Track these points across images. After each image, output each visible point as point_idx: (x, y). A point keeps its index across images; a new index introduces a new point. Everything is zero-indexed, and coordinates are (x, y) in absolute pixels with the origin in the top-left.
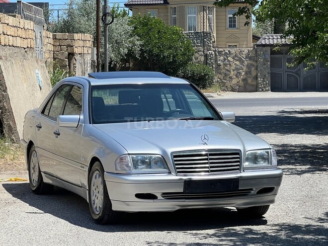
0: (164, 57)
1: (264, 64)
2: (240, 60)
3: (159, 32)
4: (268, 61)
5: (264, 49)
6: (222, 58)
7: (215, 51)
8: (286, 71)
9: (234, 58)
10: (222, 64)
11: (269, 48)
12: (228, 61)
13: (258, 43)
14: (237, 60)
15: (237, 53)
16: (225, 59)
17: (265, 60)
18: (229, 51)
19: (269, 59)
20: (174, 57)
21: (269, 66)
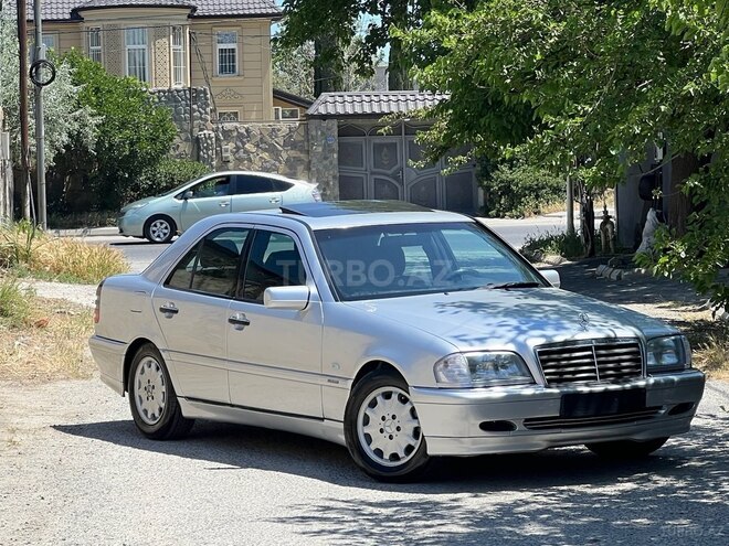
0: (111, 145)
1: (326, 158)
2: (272, 150)
3: (97, 90)
4: (333, 151)
5: (324, 124)
6: (231, 146)
7: (216, 131)
8: (372, 173)
9: (258, 146)
10: (231, 158)
11: (335, 122)
12: (246, 152)
13: (311, 111)
14: (265, 150)
15: (265, 134)
16: (238, 148)
17: (327, 148)
18: (247, 130)
19: (336, 146)
20: (132, 144)
21: (336, 162)
